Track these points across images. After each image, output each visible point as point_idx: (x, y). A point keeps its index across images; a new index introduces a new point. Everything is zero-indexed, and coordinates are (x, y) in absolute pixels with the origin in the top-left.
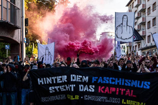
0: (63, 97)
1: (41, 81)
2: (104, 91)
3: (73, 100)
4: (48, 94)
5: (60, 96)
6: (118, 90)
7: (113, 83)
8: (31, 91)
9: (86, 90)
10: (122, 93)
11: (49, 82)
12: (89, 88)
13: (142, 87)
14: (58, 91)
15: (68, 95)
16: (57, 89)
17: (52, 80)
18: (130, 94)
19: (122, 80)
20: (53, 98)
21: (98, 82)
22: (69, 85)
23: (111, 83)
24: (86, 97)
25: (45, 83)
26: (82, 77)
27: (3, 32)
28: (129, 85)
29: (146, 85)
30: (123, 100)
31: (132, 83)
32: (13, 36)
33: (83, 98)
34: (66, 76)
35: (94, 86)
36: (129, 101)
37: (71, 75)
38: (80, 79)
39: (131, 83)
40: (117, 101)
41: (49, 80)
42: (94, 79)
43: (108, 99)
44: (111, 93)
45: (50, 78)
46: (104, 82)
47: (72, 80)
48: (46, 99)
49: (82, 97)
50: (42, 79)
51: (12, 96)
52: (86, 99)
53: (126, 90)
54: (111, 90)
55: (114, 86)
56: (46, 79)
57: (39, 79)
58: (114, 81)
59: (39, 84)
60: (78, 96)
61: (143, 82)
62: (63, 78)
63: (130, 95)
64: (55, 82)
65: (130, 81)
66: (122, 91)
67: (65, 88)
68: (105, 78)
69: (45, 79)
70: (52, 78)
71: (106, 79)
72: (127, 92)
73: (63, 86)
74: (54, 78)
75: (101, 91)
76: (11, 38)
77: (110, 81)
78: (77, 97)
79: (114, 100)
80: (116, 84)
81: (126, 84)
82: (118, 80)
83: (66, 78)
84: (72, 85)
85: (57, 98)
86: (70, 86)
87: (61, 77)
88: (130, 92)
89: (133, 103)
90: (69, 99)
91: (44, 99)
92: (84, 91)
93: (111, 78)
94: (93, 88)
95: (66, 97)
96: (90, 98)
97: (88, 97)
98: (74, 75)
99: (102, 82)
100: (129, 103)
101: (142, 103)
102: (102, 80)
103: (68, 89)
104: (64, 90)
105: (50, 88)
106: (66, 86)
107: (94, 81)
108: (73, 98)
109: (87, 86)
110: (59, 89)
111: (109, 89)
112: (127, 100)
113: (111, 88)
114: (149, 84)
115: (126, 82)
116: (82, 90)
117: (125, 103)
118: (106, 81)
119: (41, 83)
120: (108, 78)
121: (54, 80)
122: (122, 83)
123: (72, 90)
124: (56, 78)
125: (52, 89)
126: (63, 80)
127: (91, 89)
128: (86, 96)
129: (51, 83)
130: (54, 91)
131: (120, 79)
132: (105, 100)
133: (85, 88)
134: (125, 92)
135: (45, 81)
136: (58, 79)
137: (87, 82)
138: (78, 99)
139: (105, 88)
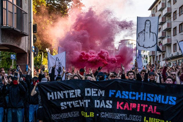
0: (76, 114)
1: (51, 96)
2: (123, 108)
3: (87, 118)
4: (59, 110)
5: (73, 113)
6: (139, 107)
7: (134, 98)
8: (40, 107)
9: (103, 107)
10: (144, 110)
11: (60, 97)
12: (106, 104)
13: (166, 102)
14: (71, 107)
15: (82, 112)
16: (70, 105)
17: (64, 94)
18: (153, 111)
19: (143, 94)
20: (64, 116)
21: (116, 97)
22: (83, 100)
23: (130, 98)
25: (56, 98)
26: (98, 90)
27: (9, 40)
28: (152, 100)
29: (172, 100)
30: (145, 118)
31: (155, 98)
33: (100, 115)
34: (79, 91)
35: (111, 102)
36: (152, 119)
37: (86, 89)
38: (95, 92)
39: (153, 98)
40: (138, 118)
41: (60, 95)
42: (111, 93)
43: (128, 117)
44: (131, 110)
45: (62, 92)
46: (123, 97)
47: (86, 95)
48: (57, 117)
49: (98, 115)
50: (52, 93)
51: (18, 113)
52: (103, 116)
53: (149, 106)
54: (131, 106)
55: (134, 101)
56: (57, 94)
57: (48, 94)
58: (135, 96)
59: (49, 99)
60: (93, 113)
61: (168, 97)
62: (76, 92)
63: (152, 112)
64: (67, 97)
65: (153, 95)
66: (144, 107)
67: (79, 103)
68: (124, 92)
69: (55, 93)
70: (64, 92)
71: (126, 94)
72: (149, 108)
73: (77, 101)
74: (66, 92)
75: (119, 107)
76: (18, 46)
77: (130, 95)
78: (92, 114)
79: (134, 118)
80: (137, 99)
81: (148, 99)
82: (140, 94)
83: (80, 93)
84: (87, 100)
85: (70, 115)
86: (85, 101)
87: (73, 91)
88: (153, 109)
90: (84, 116)
91: (54, 117)
92: (101, 107)
93: (131, 93)
94: (111, 104)
95: (80, 114)
96: (107, 115)
97: (104, 115)
98: (89, 89)
99: (120, 97)
101: (167, 121)
102: (120, 95)
103: (82, 105)
104: (77, 106)
105: (62, 104)
106: (80, 101)
107: (112, 95)
109: (103, 101)
110: (72, 105)
111: (129, 105)
112: (150, 118)
113: (131, 104)
114: (175, 100)
115: (148, 97)
116: (98, 106)
117: (147, 121)
118: (125, 96)
119: (51, 98)
120: (127, 92)
121: (66, 94)
122: (143, 98)
124: (68, 92)
125: (64, 105)
126: (76, 94)
128: (103, 113)
129: (63, 98)
130: (66, 107)
131: (142, 93)
132: (124, 118)
133: (102, 104)
134: (147, 109)
135: (56, 96)
136: (70, 93)
137: (103, 95)
138: (93, 116)
139: (124, 104)
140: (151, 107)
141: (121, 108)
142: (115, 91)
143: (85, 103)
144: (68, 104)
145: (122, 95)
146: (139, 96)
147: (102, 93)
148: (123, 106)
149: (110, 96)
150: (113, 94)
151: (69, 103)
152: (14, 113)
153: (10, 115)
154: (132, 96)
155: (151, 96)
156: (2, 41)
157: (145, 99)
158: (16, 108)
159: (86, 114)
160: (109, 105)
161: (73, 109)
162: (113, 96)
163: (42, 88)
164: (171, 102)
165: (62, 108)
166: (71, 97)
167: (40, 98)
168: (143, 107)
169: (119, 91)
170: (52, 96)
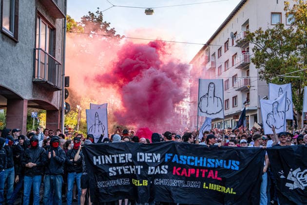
0: (126, 182)
1: (97, 160)
2: (181, 173)
3: (139, 186)
4: (106, 177)
5: (123, 180)
6: (198, 172)
7: (192, 164)
8: (84, 174)
9: (157, 173)
10: (203, 176)
11: (108, 162)
12: (161, 169)
13: (229, 167)
14: (120, 173)
15: (133, 180)
16: (120, 170)
17: (113, 158)
18: (214, 176)
19: (203, 159)
20: (112, 183)
21: (173, 161)
22: (134, 167)
23: (189, 163)
24: (157, 182)
25: (104, 163)
26: (153, 155)
28: (213, 165)
29: (235, 165)
30: (205, 184)
31: (216, 164)
33: (153, 183)
34: (130, 155)
35: (167, 167)
36: (213, 185)
37: (138, 154)
38: (149, 158)
39: (214, 163)
40: (196, 184)
41: (109, 159)
43: (186, 183)
44: (189, 176)
45: (110, 156)
46: (181, 162)
47: (138, 160)
48: (104, 184)
49: (151, 182)
50: (99, 157)
51: (57, 180)
52: (156, 184)
53: (209, 171)
54: (189, 172)
55: (193, 167)
56: (105, 158)
57: (94, 158)
58: (194, 161)
59: (95, 163)
60: (147, 181)
61: (230, 161)
62: (126, 157)
63: (213, 178)
64: (116, 162)
65: (213, 160)
66: (204, 172)
67: (129, 170)
68: (181, 157)
69: (103, 156)
70: (113, 156)
71: (184, 159)
72: (210, 173)
73: (127, 167)
74: (115, 156)
75: (176, 174)
77: (188, 161)
78: (145, 183)
79: (193, 184)
80: (196, 165)
81: (208, 164)
82: (199, 159)
83: (131, 157)
84: (139, 166)
86: (137, 167)
87: (123, 155)
88: (214, 174)
89: (217, 188)
90: (134, 185)
91: (100, 184)
92: (155, 173)
93: (189, 158)
94: (167, 169)
95: (131, 181)
96: (162, 182)
97: (159, 182)
98: (141, 154)
99: (178, 162)
100: (212, 188)
101: (229, 189)
102: (177, 160)
103: (133, 171)
104: (127, 172)
105: (110, 169)
106: (131, 167)
107: (168, 159)
109: (158, 167)
110: (122, 170)
111: (187, 171)
112: (210, 184)
113: (189, 170)
114: (239, 164)
115: (208, 163)
116: (152, 173)
117: (207, 188)
118: (183, 161)
119: (97, 163)
120: (185, 157)
121: (115, 158)
122: (203, 164)
123: (139, 173)
124: (117, 156)
125: (113, 170)
126: (127, 159)
127: (163, 171)
128: (157, 180)
129: (111, 162)
130: (115, 174)
131: (201, 158)
132: (181, 185)
133: (157, 170)
134: (207, 174)
135: (103, 160)
136: (120, 157)
137: (159, 161)
138: (147, 184)
139: (182, 169)
140: (212, 172)
141: (178, 174)
142: (171, 155)
143: (137, 170)
144: (118, 170)
145: (179, 160)
146: (199, 162)
147: (158, 157)
148: (180, 172)
149: (166, 160)
150: (170, 158)
151: (119, 168)
152: (52, 180)
153: (48, 183)
154: (190, 162)
155: (212, 162)
156: (33, 96)
157: (205, 165)
158: (55, 175)
159: (139, 182)
160: (164, 170)
161: (123, 176)
162: (170, 161)
163: (87, 151)
164: (234, 166)
165: (111, 174)
166: (120, 162)
167: (84, 163)
168: (202, 172)
169: (176, 155)
170: (99, 160)
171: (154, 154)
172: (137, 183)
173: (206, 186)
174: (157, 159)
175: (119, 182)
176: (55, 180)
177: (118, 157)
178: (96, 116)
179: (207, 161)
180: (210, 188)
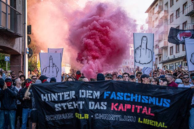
0: (70, 116)
1: (45, 98)
2: (118, 109)
3: (82, 119)
4: (52, 111)
5: (67, 115)
6: (133, 107)
7: (128, 99)
8: (34, 109)
9: (97, 108)
10: (138, 111)
11: (54, 99)
12: (100, 105)
13: (161, 104)
14: (65, 108)
15: (76, 113)
16: (64, 106)
17: (59, 96)
18: (148, 112)
19: (138, 95)
20: (58, 117)
21: (111, 98)
22: (77, 102)
23: (125, 99)
24: (97, 116)
25: (50, 100)
26: (93, 92)
27: (2, 41)
28: (146, 101)
29: (166, 103)
30: (139, 118)
31: (150, 100)
32: (13, 46)
33: (94, 116)
34: (74, 92)
35: (106, 103)
36: (146, 120)
37: (80, 91)
38: (90, 94)
39: (148, 100)
40: (132, 119)
41: (54, 97)
42: (106, 95)
43: (123, 117)
44: (125, 110)
45: (56, 94)
46: (118, 98)
47: (80, 96)
48: (52, 118)
49: (92, 116)
50: (46, 95)
51: (11, 115)
52: (97, 118)
53: (143, 108)
54: (125, 107)
55: (129, 102)
56: (51, 95)
57: (42, 95)
58: (130, 97)
59: (43, 100)
60: (88, 115)
61: (162, 99)
62: (71, 94)
63: (147, 114)
64: (61, 99)
65: (147, 97)
66: (139, 108)
67: (73, 105)
68: (118, 94)
69: (49, 94)
70: (59, 94)
71: (121, 95)
72: (144, 109)
73: (71, 103)
74: (61, 94)
75: (114, 108)
76: (11, 47)
77: (125, 96)
79: (129, 119)
80: (132, 100)
81: (142, 100)
82: (134, 95)
83: (74, 94)
84: (81, 102)
86: (79, 103)
87: (68, 93)
88: (148, 110)
89: (150, 123)
90: (78, 118)
91: (48, 118)
92: (95, 108)
93: (126, 94)
94: (106, 105)
95: (74, 115)
96: (101, 116)
97: (99, 116)
98: (83, 91)
99: (115, 98)
100: (146, 123)
101: (161, 123)
102: (115, 96)
103: (77, 106)
104: (71, 108)
105: (56, 106)
106: (74, 102)
108: (82, 116)
109: (98, 103)
110: (66, 106)
112: (144, 119)
113: (126, 105)
115: (143, 99)
116: (92, 108)
117: (141, 122)
118: (120, 97)
119: (45, 99)
120: (122, 94)
121: (61, 96)
122: (138, 100)
123: (81, 108)
125: (58, 106)
126: (71, 96)
127: (103, 107)
128: (97, 114)
129: (57, 100)
130: (60, 109)
131: (136, 95)
132: (118, 119)
133: (96, 106)
134: (141, 110)
135: (50, 98)
137: (98, 98)
138: (88, 118)
139: (119, 105)
141: (116, 109)
142: (109, 92)
143: (79, 105)
144: (63, 106)
145: (117, 96)
146: (134, 98)
147: (97, 94)
148: (117, 107)
149: (105, 97)
150: (108, 95)
151: (64, 105)
154: (127, 98)
157: (139, 101)
158: (9, 110)
161: (68, 111)
162: (108, 98)
163: (36, 89)
164: (166, 104)
165: (57, 110)
168: (137, 108)
169: (114, 93)
171: (95, 92)
172: (80, 117)
173: (140, 120)
174: (96, 96)
175: (64, 117)
176: (9, 115)
177: (64, 95)
178: (50, 59)
179: (141, 97)
180: (144, 123)
